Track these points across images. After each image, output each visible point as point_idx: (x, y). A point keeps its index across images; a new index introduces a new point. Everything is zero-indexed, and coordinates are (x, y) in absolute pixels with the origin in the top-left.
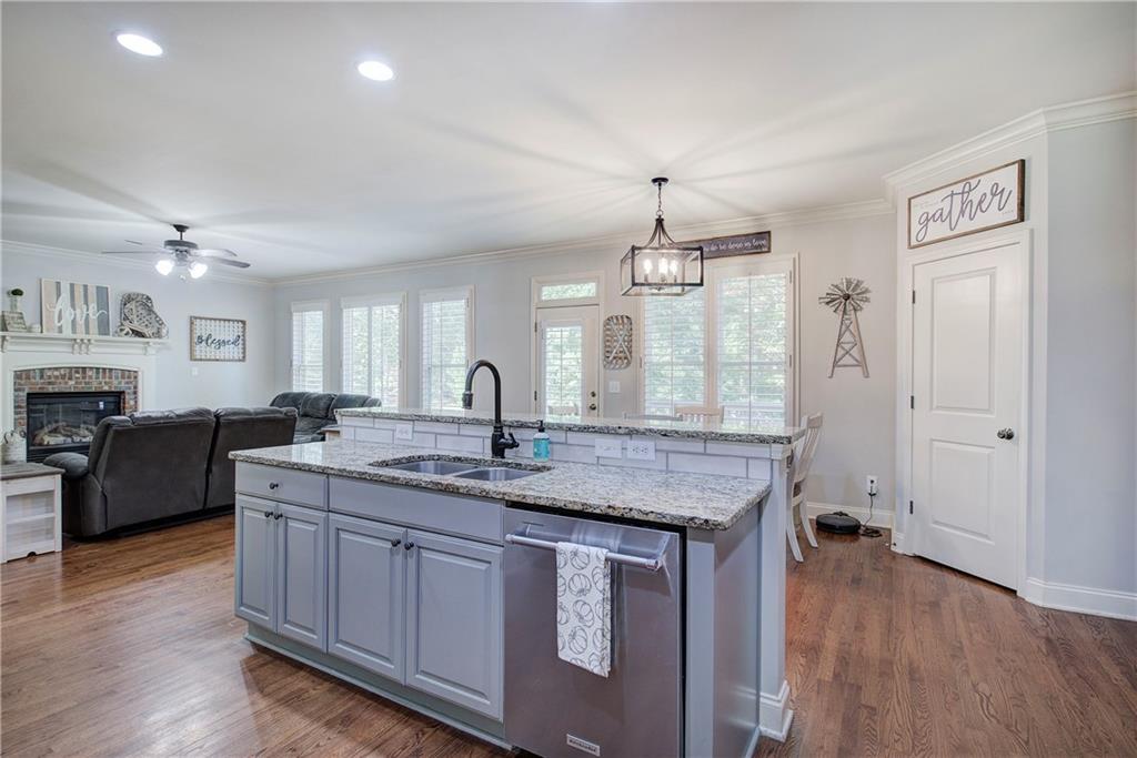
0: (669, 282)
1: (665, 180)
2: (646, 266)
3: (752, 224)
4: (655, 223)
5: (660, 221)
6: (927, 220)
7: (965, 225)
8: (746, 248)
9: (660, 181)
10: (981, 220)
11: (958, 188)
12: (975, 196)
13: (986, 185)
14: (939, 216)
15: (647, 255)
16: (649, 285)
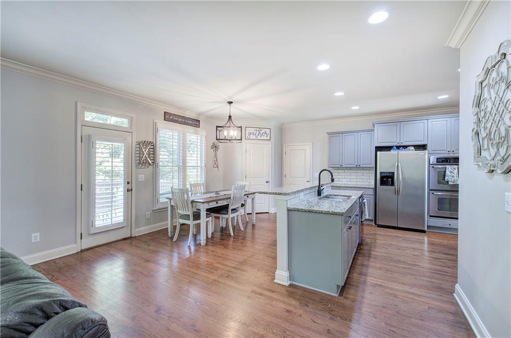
0: (233, 139)
1: (232, 102)
2: (225, 133)
3: (196, 116)
4: (228, 118)
5: (230, 117)
6: (250, 134)
7: (259, 137)
8: (193, 124)
9: (230, 103)
10: (262, 138)
11: (258, 129)
12: (261, 132)
13: (264, 131)
14: (253, 134)
15: (226, 129)
16: (227, 140)
